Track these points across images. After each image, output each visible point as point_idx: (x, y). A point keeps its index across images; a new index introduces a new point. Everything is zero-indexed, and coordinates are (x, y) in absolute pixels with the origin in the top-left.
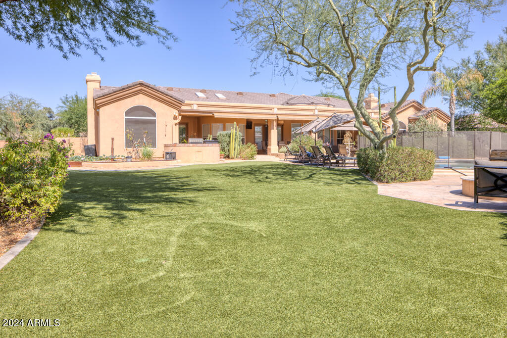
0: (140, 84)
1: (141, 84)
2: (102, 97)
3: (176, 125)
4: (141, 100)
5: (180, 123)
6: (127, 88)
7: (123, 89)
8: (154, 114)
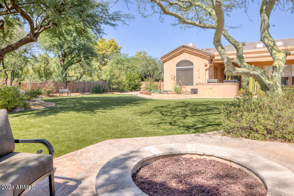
0: (182, 46)
1: (184, 47)
2: (163, 57)
3: (206, 70)
4: (185, 56)
5: (209, 69)
6: (176, 50)
7: (174, 51)
8: (192, 64)
